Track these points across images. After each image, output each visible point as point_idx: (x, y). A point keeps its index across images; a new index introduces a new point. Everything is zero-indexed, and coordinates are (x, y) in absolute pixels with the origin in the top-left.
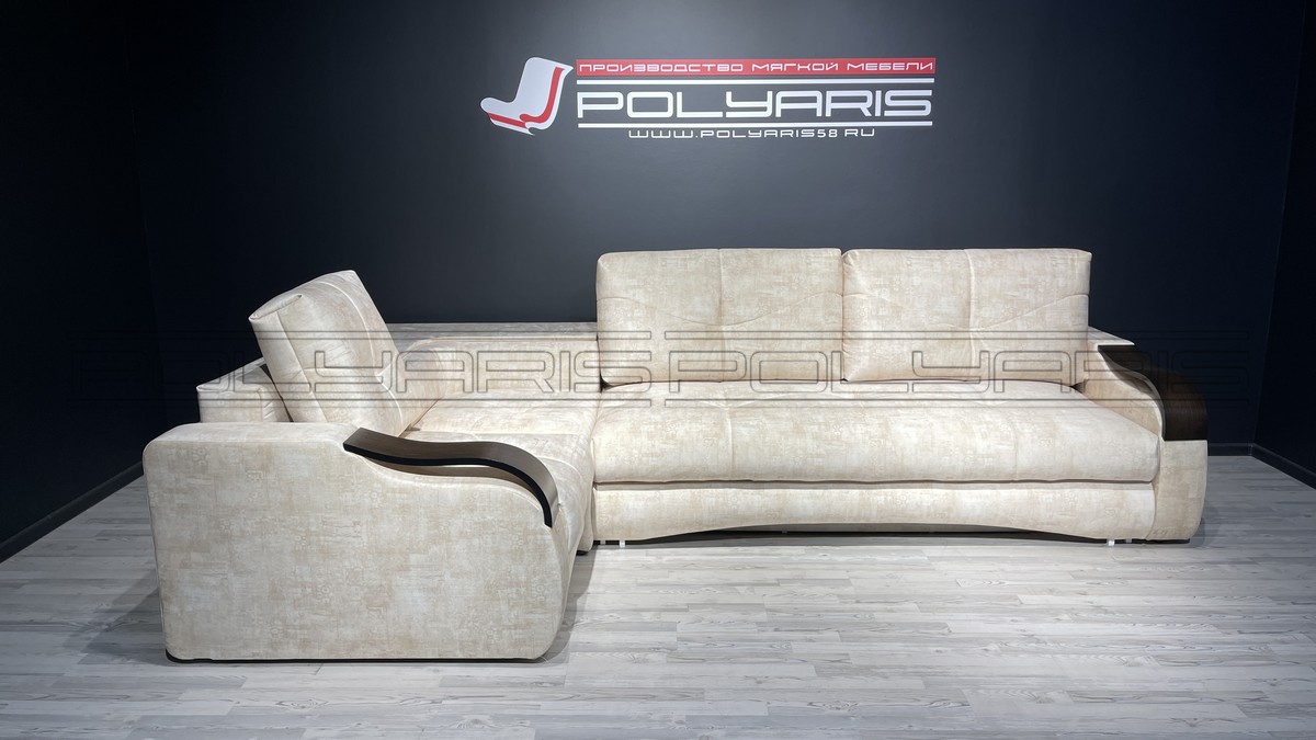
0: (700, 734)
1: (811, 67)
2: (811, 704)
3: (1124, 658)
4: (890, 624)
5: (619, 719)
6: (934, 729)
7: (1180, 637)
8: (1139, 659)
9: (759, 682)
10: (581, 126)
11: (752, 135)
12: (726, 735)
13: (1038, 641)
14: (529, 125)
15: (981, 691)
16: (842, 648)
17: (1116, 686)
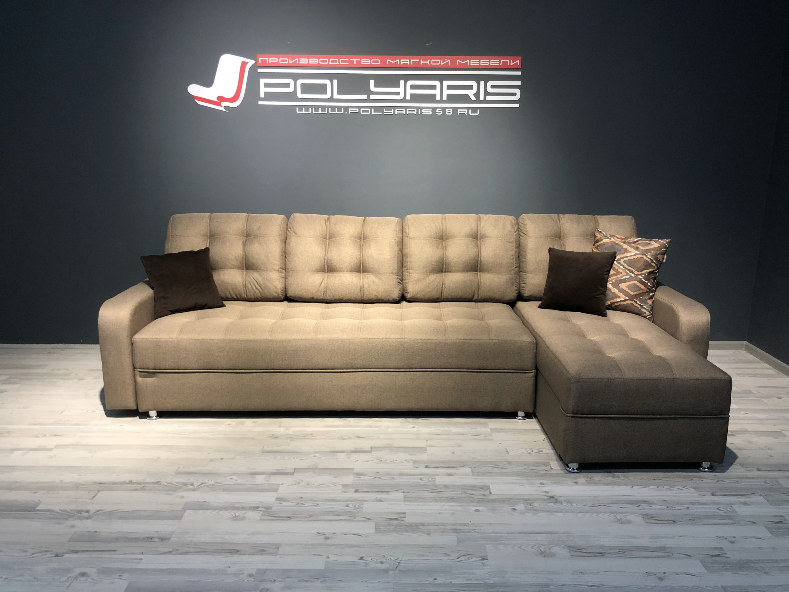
0: (262, 587)
1: (430, 62)
2: (361, 558)
3: (618, 516)
4: (446, 486)
5: (204, 572)
6: (454, 582)
7: (666, 498)
8: (630, 517)
9: (327, 538)
10: (260, 103)
11: (386, 112)
12: (283, 588)
13: (556, 501)
14: (224, 104)
15: (501, 547)
16: (402, 507)
17: (608, 542)
